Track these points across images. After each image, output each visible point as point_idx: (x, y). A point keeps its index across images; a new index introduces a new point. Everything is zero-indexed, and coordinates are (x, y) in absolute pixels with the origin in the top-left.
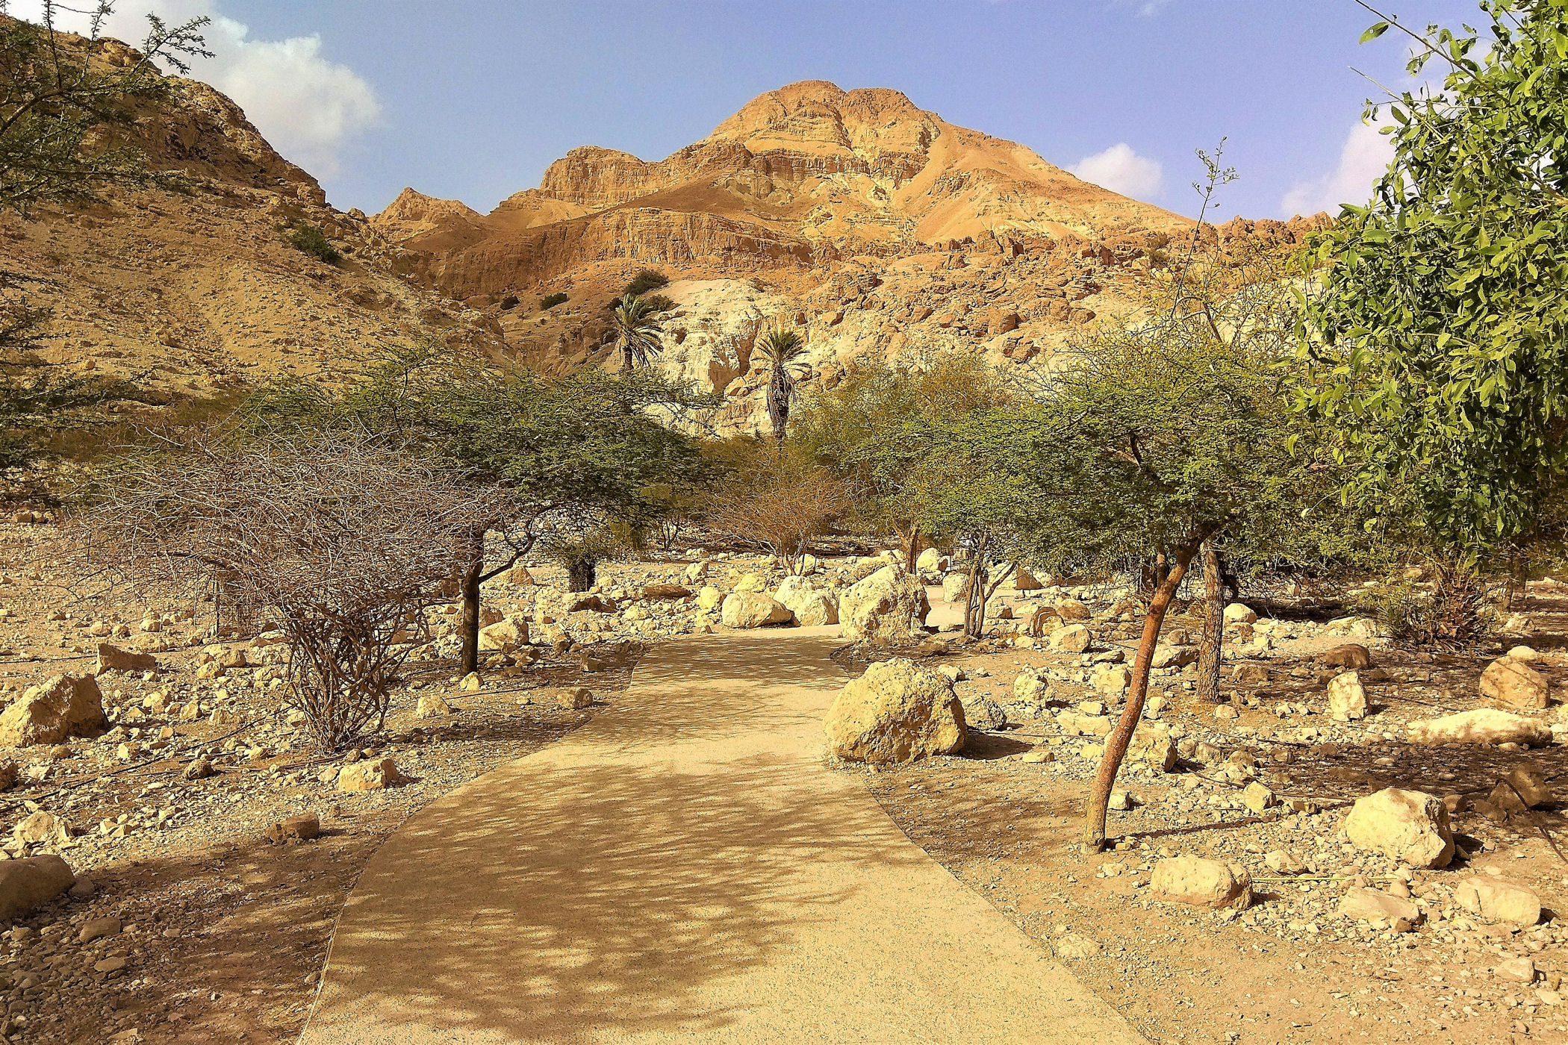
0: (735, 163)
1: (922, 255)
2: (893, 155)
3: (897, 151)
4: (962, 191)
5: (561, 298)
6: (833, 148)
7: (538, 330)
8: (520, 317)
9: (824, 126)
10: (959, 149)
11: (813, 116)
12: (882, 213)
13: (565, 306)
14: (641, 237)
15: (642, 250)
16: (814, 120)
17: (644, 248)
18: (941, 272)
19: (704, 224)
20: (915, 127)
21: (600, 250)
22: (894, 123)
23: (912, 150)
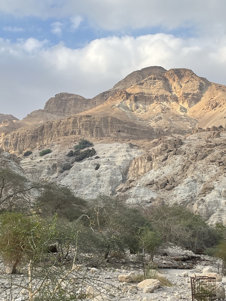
0: (122, 98)
1: (201, 133)
2: (188, 94)
3: (189, 92)
4: (217, 108)
5: (49, 152)
6: (162, 92)
7: (39, 165)
8: (31, 159)
9: (159, 83)
10: (215, 92)
11: (155, 79)
12: (183, 117)
13: (50, 154)
14: (83, 127)
15: (83, 132)
16: (155, 81)
17: (84, 131)
18: (210, 140)
19: (109, 121)
20: (197, 83)
21: (65, 132)
22: (188, 82)
23: (196, 92)
